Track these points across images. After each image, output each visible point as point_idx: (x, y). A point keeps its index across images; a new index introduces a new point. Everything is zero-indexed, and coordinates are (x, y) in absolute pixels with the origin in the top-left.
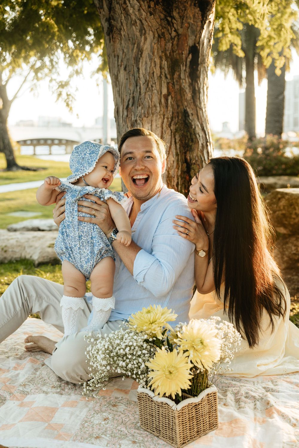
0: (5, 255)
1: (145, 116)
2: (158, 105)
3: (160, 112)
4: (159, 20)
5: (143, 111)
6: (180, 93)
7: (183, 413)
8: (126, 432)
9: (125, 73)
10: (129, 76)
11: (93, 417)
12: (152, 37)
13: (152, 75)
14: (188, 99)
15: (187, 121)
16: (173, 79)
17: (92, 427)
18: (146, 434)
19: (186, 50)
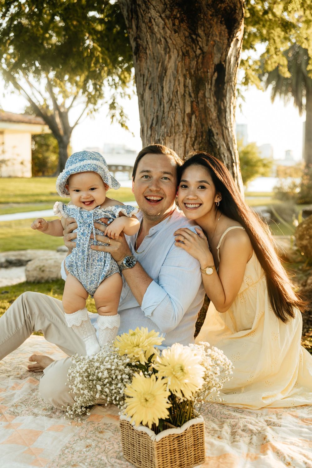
0: (42, 275)
1: (167, 135)
2: (181, 124)
3: (183, 131)
4: (184, 38)
5: (166, 130)
6: (205, 113)
7: (163, 444)
8: (106, 461)
9: (150, 91)
10: (154, 94)
11: (75, 443)
12: (176, 55)
13: (176, 93)
14: (213, 118)
15: (211, 141)
16: (198, 98)
17: (73, 454)
18: (127, 464)
19: (212, 68)
